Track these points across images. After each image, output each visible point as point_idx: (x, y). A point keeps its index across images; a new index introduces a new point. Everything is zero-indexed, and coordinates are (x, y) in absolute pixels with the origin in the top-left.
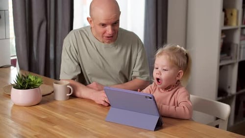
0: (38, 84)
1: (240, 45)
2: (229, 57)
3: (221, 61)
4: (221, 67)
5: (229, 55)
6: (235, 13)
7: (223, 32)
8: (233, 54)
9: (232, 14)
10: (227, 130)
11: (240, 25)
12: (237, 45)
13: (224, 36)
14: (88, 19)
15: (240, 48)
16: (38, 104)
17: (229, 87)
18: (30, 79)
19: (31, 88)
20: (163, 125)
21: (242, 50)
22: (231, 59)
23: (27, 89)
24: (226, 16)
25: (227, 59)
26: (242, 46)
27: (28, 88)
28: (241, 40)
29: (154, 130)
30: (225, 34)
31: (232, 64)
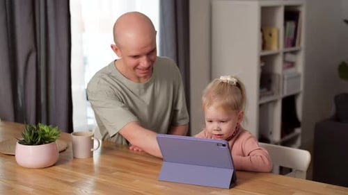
0: (54, 137)
1: (283, 76)
2: (270, 93)
3: (261, 97)
4: (261, 106)
5: (269, 89)
6: (275, 34)
7: (263, 58)
8: (274, 88)
9: (270, 35)
10: (307, 179)
11: (282, 49)
12: (279, 75)
13: (263, 64)
14: (112, 47)
15: (283, 79)
16: (54, 165)
17: (271, 133)
18: (43, 131)
19: (46, 143)
20: (237, 181)
21: (285, 82)
22: (273, 94)
23: (39, 144)
24: (263, 37)
25: (269, 95)
26: (286, 77)
27: (41, 143)
28: (284, 68)
29: (228, 187)
30: (265, 61)
31: (274, 102)
